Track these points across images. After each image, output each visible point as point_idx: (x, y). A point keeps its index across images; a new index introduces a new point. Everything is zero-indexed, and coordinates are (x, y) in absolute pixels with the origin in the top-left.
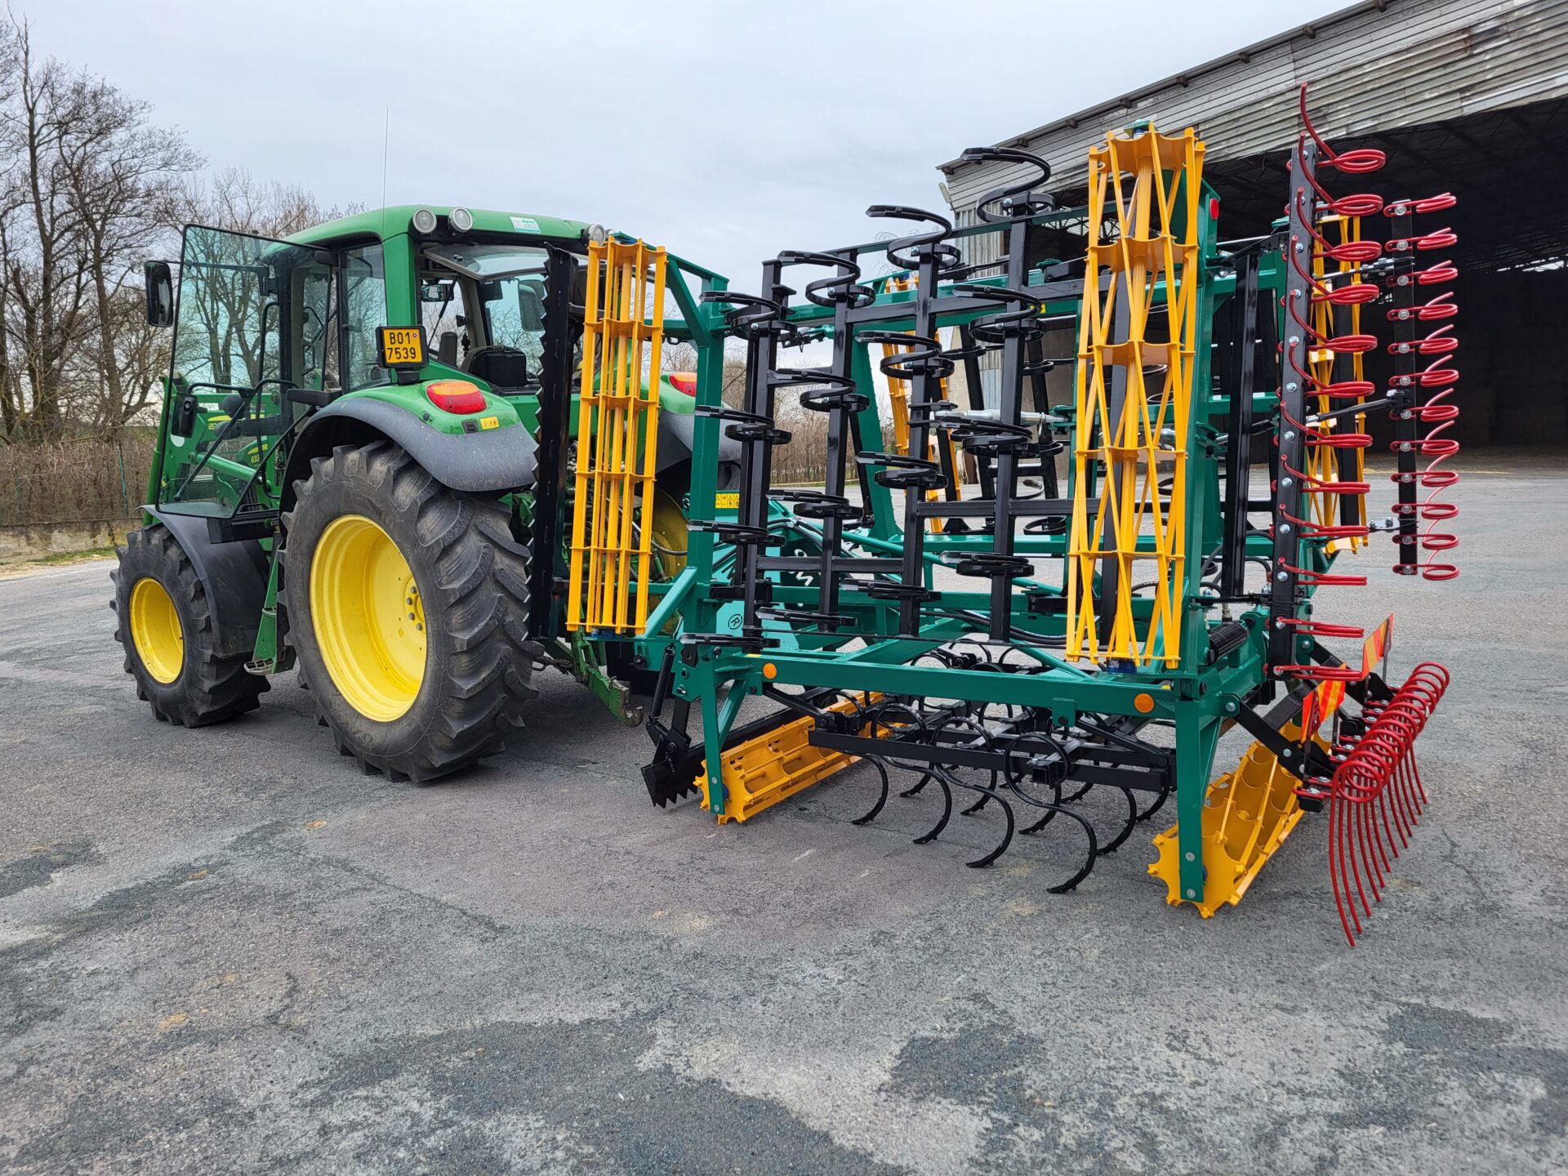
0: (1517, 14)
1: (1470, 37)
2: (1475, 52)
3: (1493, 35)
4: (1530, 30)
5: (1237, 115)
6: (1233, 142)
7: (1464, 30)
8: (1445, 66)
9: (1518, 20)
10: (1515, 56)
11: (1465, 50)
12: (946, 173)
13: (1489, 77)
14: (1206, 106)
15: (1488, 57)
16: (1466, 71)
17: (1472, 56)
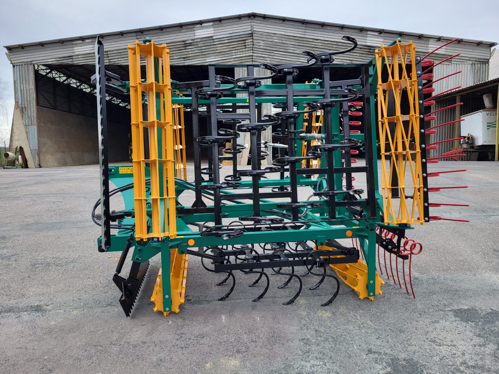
0: (196, 40)
1: (185, 44)
2: (187, 48)
3: (191, 44)
4: (200, 45)
5: (120, 51)
6: (120, 59)
7: (183, 41)
8: (179, 50)
9: (196, 42)
10: (196, 51)
11: (184, 47)
12: (8, 49)
13: (190, 56)
14: (110, 46)
15: (190, 50)
16: (185, 53)
17: (186, 49)
